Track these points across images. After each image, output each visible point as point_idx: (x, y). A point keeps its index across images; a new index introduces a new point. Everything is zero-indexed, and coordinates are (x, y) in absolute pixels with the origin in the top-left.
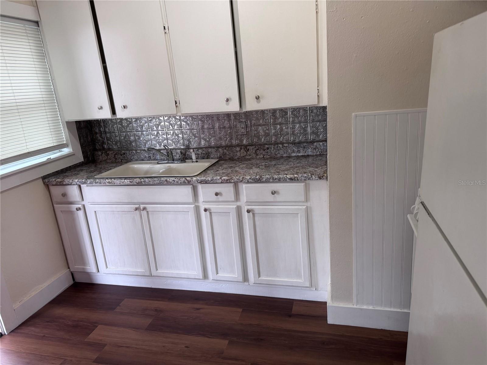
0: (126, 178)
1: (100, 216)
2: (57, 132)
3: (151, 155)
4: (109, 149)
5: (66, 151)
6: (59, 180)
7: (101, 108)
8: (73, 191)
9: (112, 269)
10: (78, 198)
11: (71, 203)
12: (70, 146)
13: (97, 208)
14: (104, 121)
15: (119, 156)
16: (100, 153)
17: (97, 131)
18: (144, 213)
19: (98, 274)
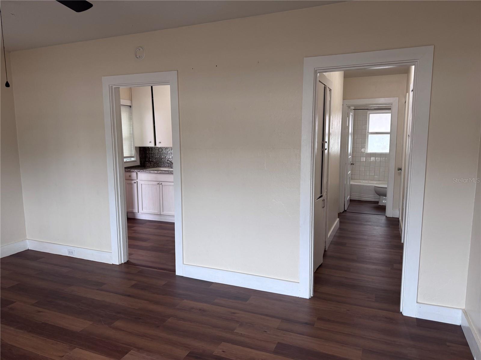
0: (155, 171)
1: (143, 186)
2: (131, 151)
3: (170, 165)
4: (152, 161)
5: (133, 159)
6: (129, 170)
7: (151, 142)
8: (134, 175)
9: (145, 211)
10: (136, 178)
11: (132, 180)
12: (135, 157)
13: (143, 182)
14: (152, 148)
15: (156, 165)
16: (147, 163)
17: (148, 152)
18: (161, 186)
19: (138, 214)
